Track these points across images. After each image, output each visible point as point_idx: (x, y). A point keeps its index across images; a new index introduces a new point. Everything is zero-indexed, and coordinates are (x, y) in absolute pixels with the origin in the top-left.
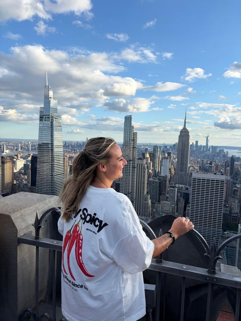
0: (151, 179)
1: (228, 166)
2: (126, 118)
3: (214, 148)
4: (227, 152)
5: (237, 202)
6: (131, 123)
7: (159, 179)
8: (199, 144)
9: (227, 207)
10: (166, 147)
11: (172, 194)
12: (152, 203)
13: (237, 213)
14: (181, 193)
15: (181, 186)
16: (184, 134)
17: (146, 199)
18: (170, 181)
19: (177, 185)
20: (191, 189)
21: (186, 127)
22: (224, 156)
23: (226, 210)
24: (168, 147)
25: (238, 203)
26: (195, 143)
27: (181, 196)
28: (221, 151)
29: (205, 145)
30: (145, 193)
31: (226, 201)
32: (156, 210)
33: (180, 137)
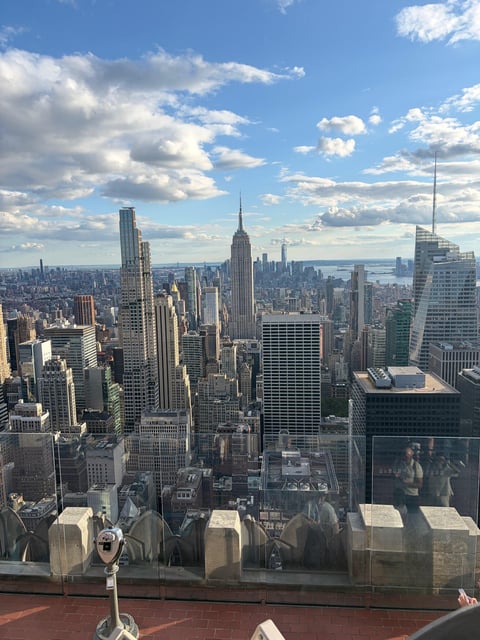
0: (186, 334)
1: (323, 297)
2: (122, 213)
3: (296, 265)
4: (320, 271)
5: (342, 359)
6: (133, 224)
7: (202, 333)
8: (269, 260)
9: (327, 371)
10: (209, 268)
11: (227, 360)
12: (191, 381)
13: (345, 381)
14: (244, 355)
15: (243, 341)
16: (241, 242)
17: (179, 375)
18: (221, 335)
19: (236, 342)
20: (260, 346)
21: (244, 228)
22: (315, 278)
23: (326, 378)
24: (213, 269)
25: (346, 361)
26: (261, 259)
27: (245, 361)
28: (310, 269)
29: (280, 260)
30: (177, 363)
31: (324, 361)
32: (201, 394)
33: (233, 247)
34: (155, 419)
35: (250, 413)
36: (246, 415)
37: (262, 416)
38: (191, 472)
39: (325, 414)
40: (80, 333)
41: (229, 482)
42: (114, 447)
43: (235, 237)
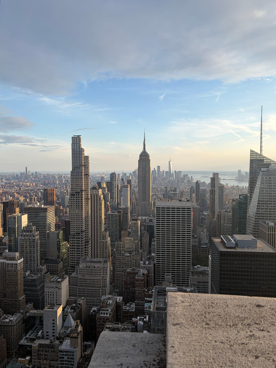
0: (109, 212)
1: (194, 192)
3: (178, 173)
4: (191, 177)
5: (205, 231)
6: (80, 145)
7: (119, 212)
8: (161, 170)
9: (195, 238)
10: (125, 174)
11: (134, 228)
12: (112, 241)
13: (207, 244)
14: (145, 226)
15: (144, 218)
16: (144, 158)
17: (104, 238)
18: (131, 213)
19: (140, 218)
20: (155, 221)
21: (146, 150)
22: (189, 181)
23: (195, 242)
24: (128, 175)
25: (207, 231)
26: (156, 169)
27: (145, 230)
28: (185, 176)
29: (168, 170)
30: (103, 230)
31: (194, 231)
32: (117, 250)
33: (139, 161)
34: (88, 264)
35: (147, 262)
36: (144, 264)
37: (154, 264)
38: (109, 299)
39: (194, 265)
40: (45, 210)
41: (133, 306)
42: (62, 281)
43: (141, 156)
